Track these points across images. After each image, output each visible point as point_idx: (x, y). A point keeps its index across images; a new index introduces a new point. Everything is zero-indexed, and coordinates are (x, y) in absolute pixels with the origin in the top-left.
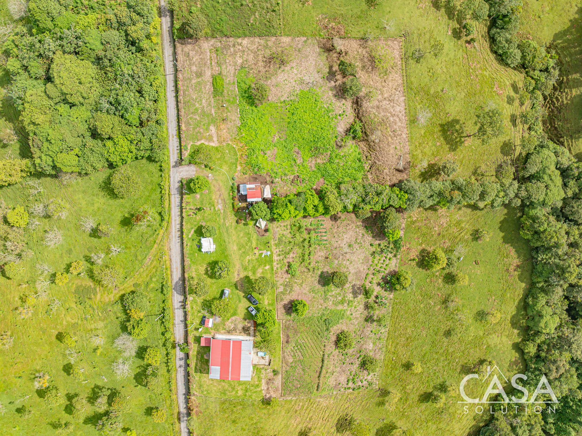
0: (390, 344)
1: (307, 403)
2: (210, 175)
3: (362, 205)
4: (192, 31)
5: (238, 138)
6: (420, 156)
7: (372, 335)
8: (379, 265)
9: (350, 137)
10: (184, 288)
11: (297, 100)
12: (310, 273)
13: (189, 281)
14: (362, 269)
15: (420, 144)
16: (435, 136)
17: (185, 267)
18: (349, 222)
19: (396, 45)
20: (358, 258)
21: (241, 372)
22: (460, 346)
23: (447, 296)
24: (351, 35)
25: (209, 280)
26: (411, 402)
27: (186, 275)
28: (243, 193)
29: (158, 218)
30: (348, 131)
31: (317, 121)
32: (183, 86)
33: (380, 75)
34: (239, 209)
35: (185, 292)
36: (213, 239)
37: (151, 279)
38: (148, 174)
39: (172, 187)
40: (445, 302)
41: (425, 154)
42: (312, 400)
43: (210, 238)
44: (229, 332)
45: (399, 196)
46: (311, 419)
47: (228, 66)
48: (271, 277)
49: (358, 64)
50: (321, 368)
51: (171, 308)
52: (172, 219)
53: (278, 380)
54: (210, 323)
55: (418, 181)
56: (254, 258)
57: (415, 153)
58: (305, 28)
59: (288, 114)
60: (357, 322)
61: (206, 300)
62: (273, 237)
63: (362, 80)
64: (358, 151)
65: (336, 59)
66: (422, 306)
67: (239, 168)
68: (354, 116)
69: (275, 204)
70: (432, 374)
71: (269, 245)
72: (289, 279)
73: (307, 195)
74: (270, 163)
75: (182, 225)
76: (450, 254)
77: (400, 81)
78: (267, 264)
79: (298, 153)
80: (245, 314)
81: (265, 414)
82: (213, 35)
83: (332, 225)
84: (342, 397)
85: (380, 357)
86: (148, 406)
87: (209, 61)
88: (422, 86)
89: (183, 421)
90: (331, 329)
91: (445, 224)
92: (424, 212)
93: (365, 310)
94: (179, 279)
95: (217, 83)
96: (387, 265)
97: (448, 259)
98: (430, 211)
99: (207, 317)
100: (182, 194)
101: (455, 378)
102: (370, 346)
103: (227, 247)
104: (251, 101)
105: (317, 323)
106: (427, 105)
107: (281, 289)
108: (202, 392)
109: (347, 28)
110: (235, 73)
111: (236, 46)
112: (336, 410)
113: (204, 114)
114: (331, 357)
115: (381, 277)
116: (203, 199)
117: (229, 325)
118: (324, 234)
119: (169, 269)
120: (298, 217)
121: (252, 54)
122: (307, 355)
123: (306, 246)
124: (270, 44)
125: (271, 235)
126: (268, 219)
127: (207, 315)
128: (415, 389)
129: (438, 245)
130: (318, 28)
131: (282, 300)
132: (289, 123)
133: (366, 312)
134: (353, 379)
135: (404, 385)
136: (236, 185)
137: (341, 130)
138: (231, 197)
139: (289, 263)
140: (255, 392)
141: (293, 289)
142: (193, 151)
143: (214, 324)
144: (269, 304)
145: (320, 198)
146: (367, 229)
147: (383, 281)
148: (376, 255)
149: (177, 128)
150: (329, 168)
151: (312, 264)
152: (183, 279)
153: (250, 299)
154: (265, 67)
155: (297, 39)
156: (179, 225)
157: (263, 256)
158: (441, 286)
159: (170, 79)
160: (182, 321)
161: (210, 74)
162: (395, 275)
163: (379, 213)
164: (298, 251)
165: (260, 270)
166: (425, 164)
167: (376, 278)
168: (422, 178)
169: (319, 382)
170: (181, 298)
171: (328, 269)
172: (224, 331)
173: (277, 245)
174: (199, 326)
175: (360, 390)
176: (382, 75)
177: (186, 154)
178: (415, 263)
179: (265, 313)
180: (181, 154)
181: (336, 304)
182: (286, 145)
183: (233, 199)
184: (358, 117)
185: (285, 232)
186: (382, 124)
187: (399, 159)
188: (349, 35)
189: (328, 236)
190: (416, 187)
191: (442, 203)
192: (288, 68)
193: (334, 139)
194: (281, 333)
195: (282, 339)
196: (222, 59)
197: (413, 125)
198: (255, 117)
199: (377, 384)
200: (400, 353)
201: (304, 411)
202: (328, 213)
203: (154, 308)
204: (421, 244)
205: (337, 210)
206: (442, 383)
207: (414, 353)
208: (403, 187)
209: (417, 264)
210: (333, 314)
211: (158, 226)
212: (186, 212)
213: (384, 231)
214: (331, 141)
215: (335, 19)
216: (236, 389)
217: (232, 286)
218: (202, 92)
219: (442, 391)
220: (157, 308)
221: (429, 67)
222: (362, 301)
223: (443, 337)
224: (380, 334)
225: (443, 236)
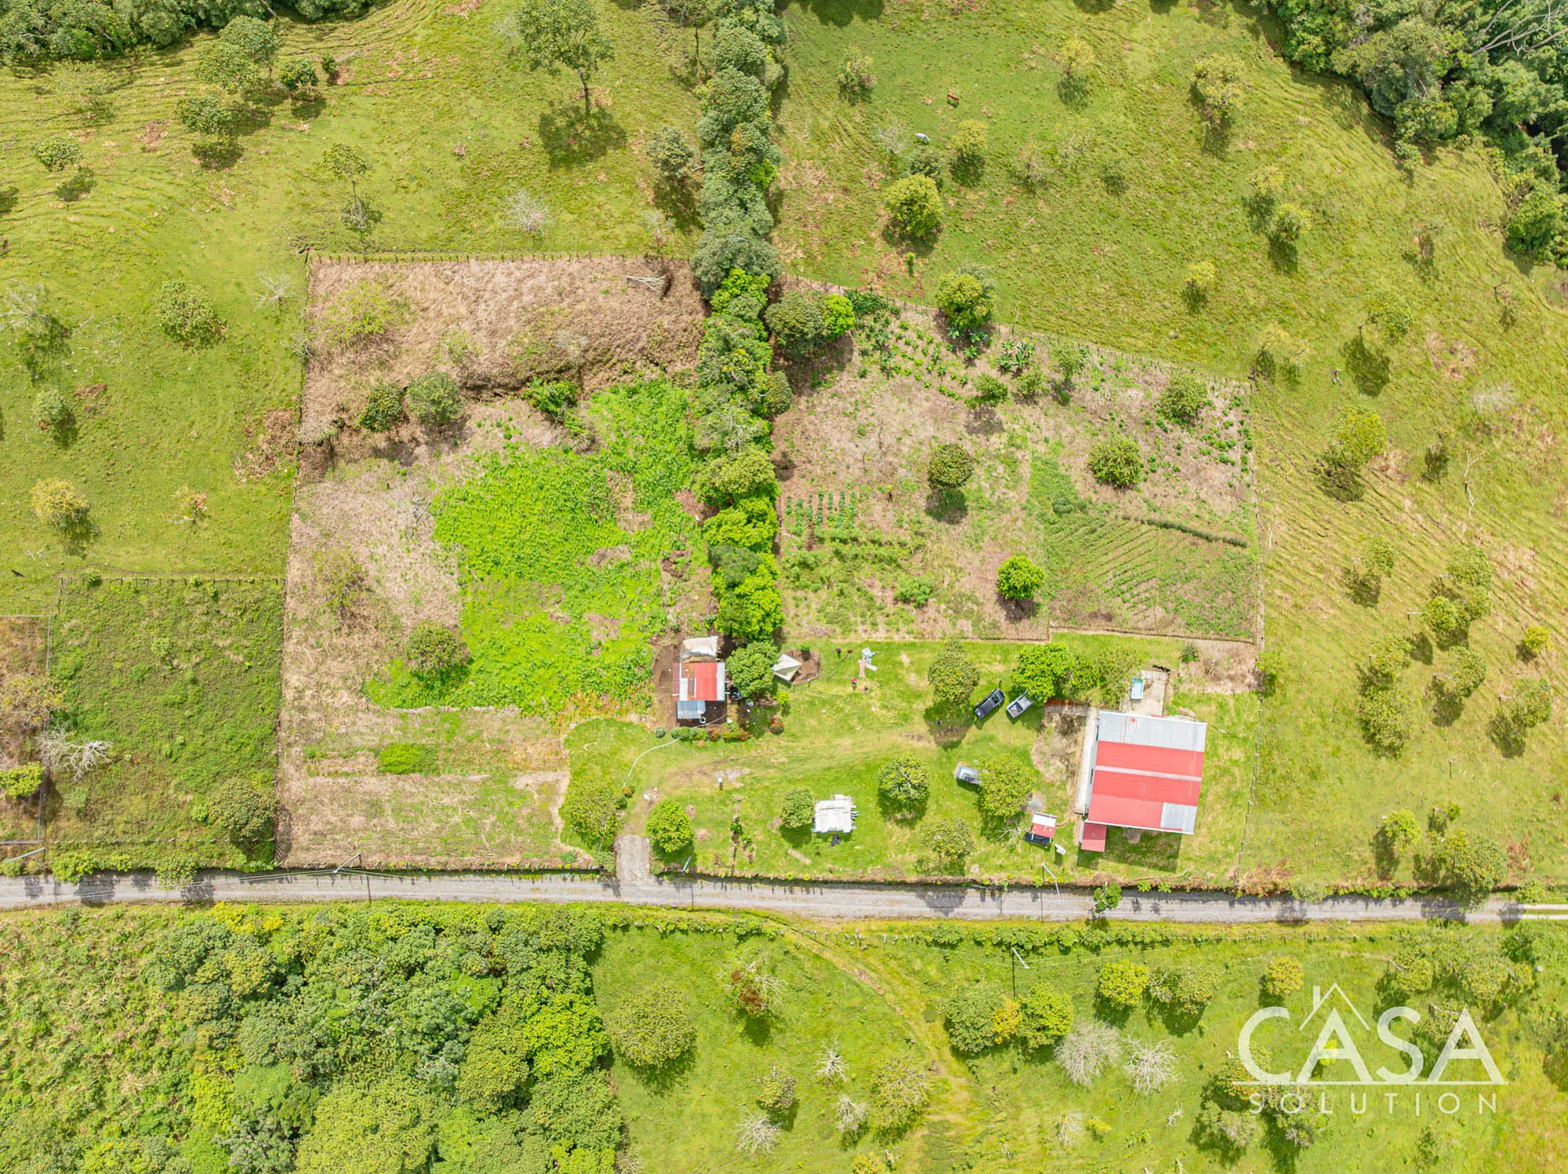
0: (1132, 341)
1: (1277, 576)
2: (646, 797)
3: (754, 393)
4: (255, 819)
5: (551, 715)
6: (633, 228)
7: (1107, 388)
8: (919, 357)
9: (568, 413)
10: (946, 885)
11: (459, 550)
12: (929, 544)
13: (926, 872)
14: (927, 405)
15: (598, 227)
16: (581, 184)
17: (889, 879)
18: (799, 429)
19: (329, 274)
20: (896, 413)
21: (1181, 747)
22: (1150, 154)
23: (1014, 180)
24: (294, 392)
25: (929, 817)
26: (1291, 295)
27: (913, 878)
28: (699, 712)
29: (752, 943)
30: (554, 420)
31: (521, 500)
32: (401, 854)
33: (407, 323)
34: (743, 726)
35: (958, 885)
36: (818, 799)
37: (915, 973)
38: (632, 964)
39: (671, 902)
40: (1028, 185)
41: (626, 214)
42: (1271, 563)
43: (817, 809)
44: (1073, 773)
45: (737, 291)
46: (1320, 569)
47: (355, 728)
48: (933, 651)
49: (373, 378)
50: (1184, 531)
51: (998, 924)
52: (758, 907)
53: (1211, 648)
54: (1043, 822)
55: (698, 237)
56: (877, 692)
57: (624, 242)
58: (268, 516)
59: (496, 576)
60: (1069, 427)
61: (983, 829)
62: (824, 639)
63: (418, 371)
64: (607, 395)
65: (355, 438)
66: (1035, 249)
67: (633, 717)
68: (512, 400)
69: (736, 626)
70: (1220, 235)
71: (844, 650)
72: (939, 602)
73: (719, 538)
74: (625, 632)
75: (777, 881)
76: (900, 165)
77: (428, 268)
78: (897, 659)
79: (603, 556)
80: (1028, 728)
81: (1299, 691)
82: (270, 765)
83: (803, 477)
84: (1266, 480)
85: (1164, 372)
86: (1256, 1001)
87: (341, 780)
88: (443, 211)
89: (1304, 911)
90: (1081, 498)
91: (819, 173)
92: (783, 226)
93: (1036, 403)
94: (922, 897)
95: (399, 763)
96: (920, 337)
97: (914, 170)
98: (783, 212)
99: (1028, 830)
100: (694, 876)
101: (1235, 172)
102: (1135, 395)
103: (843, 762)
104: (453, 674)
105: (1061, 533)
106: (495, 199)
107: (966, 625)
108: (1227, 855)
109: (275, 401)
110: (375, 711)
111: (303, 703)
112: (1300, 500)
113: (480, 803)
114: (1157, 502)
115: (952, 355)
116: (711, 820)
117: (1052, 770)
118: (825, 500)
119: (893, 924)
120: (776, 568)
121: (329, 662)
122: (1148, 566)
123: (856, 549)
124: (303, 613)
125: (819, 644)
126: (775, 648)
127: (1022, 829)
128: (1259, 282)
129: (874, 196)
130: (268, 480)
131: (995, 625)
132: (520, 575)
133: (1044, 402)
134: (1221, 448)
135: (1246, 311)
136: (677, 729)
137: (548, 436)
138: (709, 743)
139: (896, 600)
140: (1238, 714)
141: (969, 593)
142: (579, 839)
143: (1048, 813)
144: (1005, 661)
145: (727, 505)
146: (819, 384)
147: (962, 349)
148: (891, 363)
149: (515, 878)
150: (648, 476)
151: (903, 539)
152: (921, 887)
153: (987, 711)
154: (366, 631)
155: (295, 539)
156: (777, 888)
157: (874, 668)
158: (985, 194)
159: (380, 887)
160: (1035, 898)
161: (374, 780)
162: (947, 316)
163: (777, 348)
164: (865, 573)
165: (912, 679)
166: (656, 216)
167: (952, 369)
168: (692, 227)
169: (1224, 540)
170: (972, 895)
171: (921, 498)
172: (1068, 787)
173: (847, 629)
174: (1052, 853)
175: (1251, 429)
176: (407, 316)
177: (587, 856)
178: (920, 259)
179: (1029, 673)
180: (586, 871)
181: (1016, 483)
182: (579, 587)
183: (714, 739)
184: (515, 389)
185: (814, 606)
186: (540, 324)
187: (637, 285)
188: (294, 398)
189: (832, 490)
190: (716, 244)
191: (763, 178)
192: (372, 569)
193: (571, 455)
194: (1084, 633)
195: (1101, 632)
196: (337, 745)
197: (547, 242)
198: (500, 665)
199: (1239, 383)
200: (1160, 316)
201: (1299, 586)
202: (771, 485)
203: (996, 970)
204: (870, 241)
205: (763, 461)
206: (1248, 209)
207: (1162, 278)
208: (712, 279)
209: (921, 253)
210: (1044, 489)
211: (775, 944)
212: (742, 867)
213: (829, 336)
214: (575, 464)
215: (248, 433)
216: (1228, 763)
217: (949, 758)
218: (423, 802)
219: (1267, 210)
220: (997, 962)
221: (394, 188)
222: (1012, 410)
223: (1123, 197)
224: (1104, 368)
225: (852, 179)
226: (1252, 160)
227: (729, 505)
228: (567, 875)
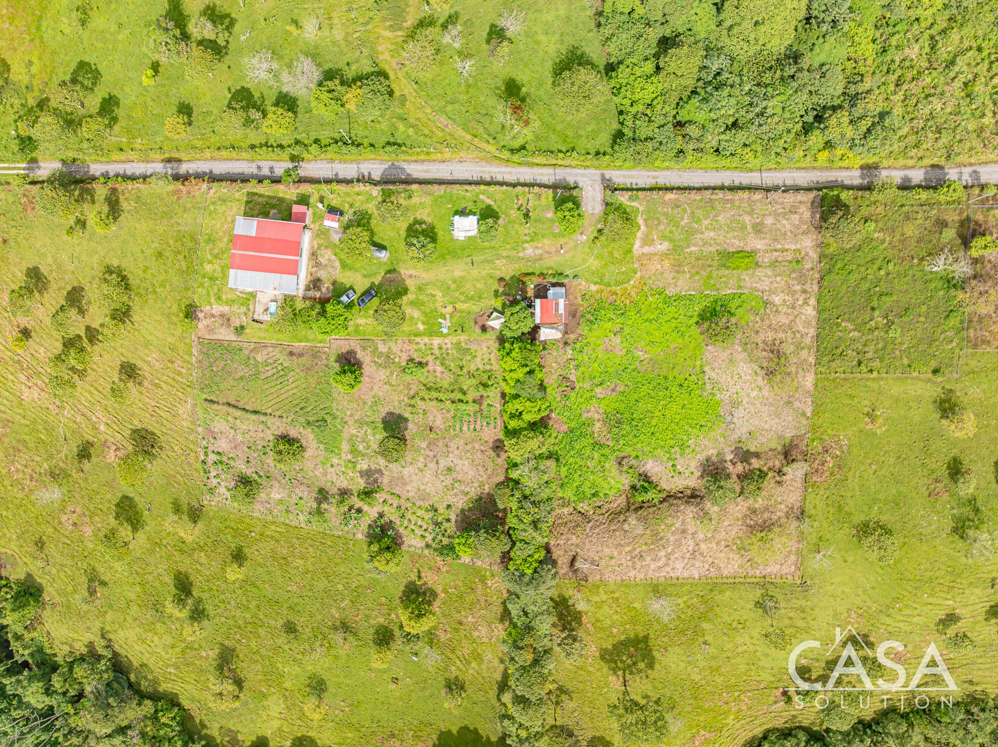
0: (279, 529)
1: (184, 381)
2: (585, 237)
3: (518, 495)
4: (834, 221)
5: (646, 289)
6: (596, 598)
7: (294, 499)
8: (413, 518)
9: (636, 481)
10: (393, 182)
11: (705, 394)
12: (406, 399)
13: (405, 191)
14: (408, 487)
15: (617, 599)
16: (628, 626)
17: (429, 186)
18: (489, 471)
19: (789, 568)
20: (427, 482)
21: (244, 272)
22: (268, 647)
23: (354, 630)
24: (810, 493)
25: (405, 225)
26: (177, 559)
27: (415, 187)
28: (551, 292)
29: (516, 144)
30: (646, 477)
31: (666, 426)
32: (741, 199)
33: (739, 538)
34: (524, 283)
35: (386, 183)
36: (475, 237)
37: (412, 126)
38: (593, 131)
39: (568, 170)
40: (345, 627)
41: (599, 607)
42: (189, 389)
43: (476, 230)
44: (313, 254)
45: (529, 559)
46: (158, 386)
47: (771, 280)
48: (403, 332)
49: (760, 503)
50: (244, 409)
51: (360, 158)
52: (513, 167)
53: (227, 335)
54: (331, 223)
55: (554, 593)
56: (438, 305)
57: (601, 590)
58: (826, 414)
59: (682, 377)
60: (318, 474)
61: (370, 218)
62: (473, 338)
63: (731, 507)
64: (613, 492)
65: (771, 464)
66: (340, 587)
67: (594, 288)
68: (671, 489)
69: (529, 346)
70: (223, 596)
71: (459, 332)
72: (399, 363)
73: (539, 402)
74: (598, 342)
75: (501, 184)
76: (426, 639)
77: (725, 573)
78: (425, 326)
79: (613, 390)
80: (342, 283)
81: (170, 308)
82: (825, 256)
83: (486, 441)
84: (192, 442)
85: (258, 510)
86: (194, 108)
87: (779, 246)
88: (716, 608)
89: (165, 167)
90: (309, 430)
91: (477, 633)
92: (500, 600)
93: (339, 490)
94: (408, 175)
95: (742, 258)
96: (413, 531)
97: (417, 636)
98: (500, 609)
99: (342, 218)
100: (554, 187)
101: (214, 636)
102: (276, 495)
103: (460, 260)
104: (708, 315)
105: (322, 407)
106: (683, 616)
107: (382, 348)
108: (213, 203)
109: (822, 488)
110: (758, 291)
111: (804, 296)
112: (171, 429)
113: (690, 232)
114: (261, 427)
115: (393, 519)
116: (544, 223)
117: (326, 256)
118: (472, 427)
119: (426, 157)
120: (503, 384)
121: (787, 322)
122: (266, 386)
123: (452, 396)
124: (804, 353)
125: (475, 336)
126: (503, 332)
127: (345, 219)
128: (198, 567)
129: (443, 620)
130: (826, 437)
131: (364, 348)
132: (666, 378)
133: (334, 490)
134: (221, 462)
135: (206, 548)
136: (565, 281)
137: (648, 466)
138: (545, 272)
139: (427, 364)
140: (208, 293)
141: (380, 369)
142: (628, 210)
143: (329, 229)
144: (357, 326)
145: (534, 424)
146: (476, 501)
147: (386, 523)
148: (431, 514)
149: (668, 185)
150: (585, 442)
151: (423, 403)
152: (409, 181)
153: (368, 294)
154: (764, 342)
155: (809, 400)
156: (501, 180)
157: (440, 320)
158: (372, 622)
159: (754, 178)
160: (337, 175)
161: (759, 247)
162: (396, 544)
163: (503, 523)
164: (446, 381)
165: (416, 314)
166: (581, 606)
167: (392, 510)
168: (558, 599)
169: (219, 403)
170: (377, 175)
171: (411, 430)
172: (316, 245)
173: (457, 345)
174: (326, 203)
175: (202, 473)
176: (738, 541)
177: (623, 199)
178: (413, 580)
179: (342, 317)
180: (623, 189)
181: (351, 440)
182: (629, 370)
183: (542, 275)
184: (670, 496)
185: (479, 359)
186: (654, 537)
187: (593, 562)
188: (810, 490)
189: (468, 433)
190: (542, 589)
191: (513, 631)
192: (760, 381)
193: (634, 454)
194: (307, 343)
195: (297, 344)
196: (782, 269)
197: (650, 589)
198: (679, 321)
199: (210, 503)
200: (261, 545)
201: (171, 375)
202: (507, 436)
203: (361, 128)
204: (445, 591)
205: (512, 451)
206: (206, 613)
207: (260, 570)
208: (545, 566)
209: (412, 583)
210: (333, 435)
211: (502, 144)
212: (524, 192)
213: (471, 530)
214: (631, 449)
215: (839, 467)
216: (214, 261)
217: (392, 263)
218: (727, 232)
219: (193, 612)
220: (360, 134)
221: (747, 623)
222: (354, 484)
223: (285, 620)
224: (295, 512)
225: (456, 630)
226: (204, 645)
228: (635, 187)
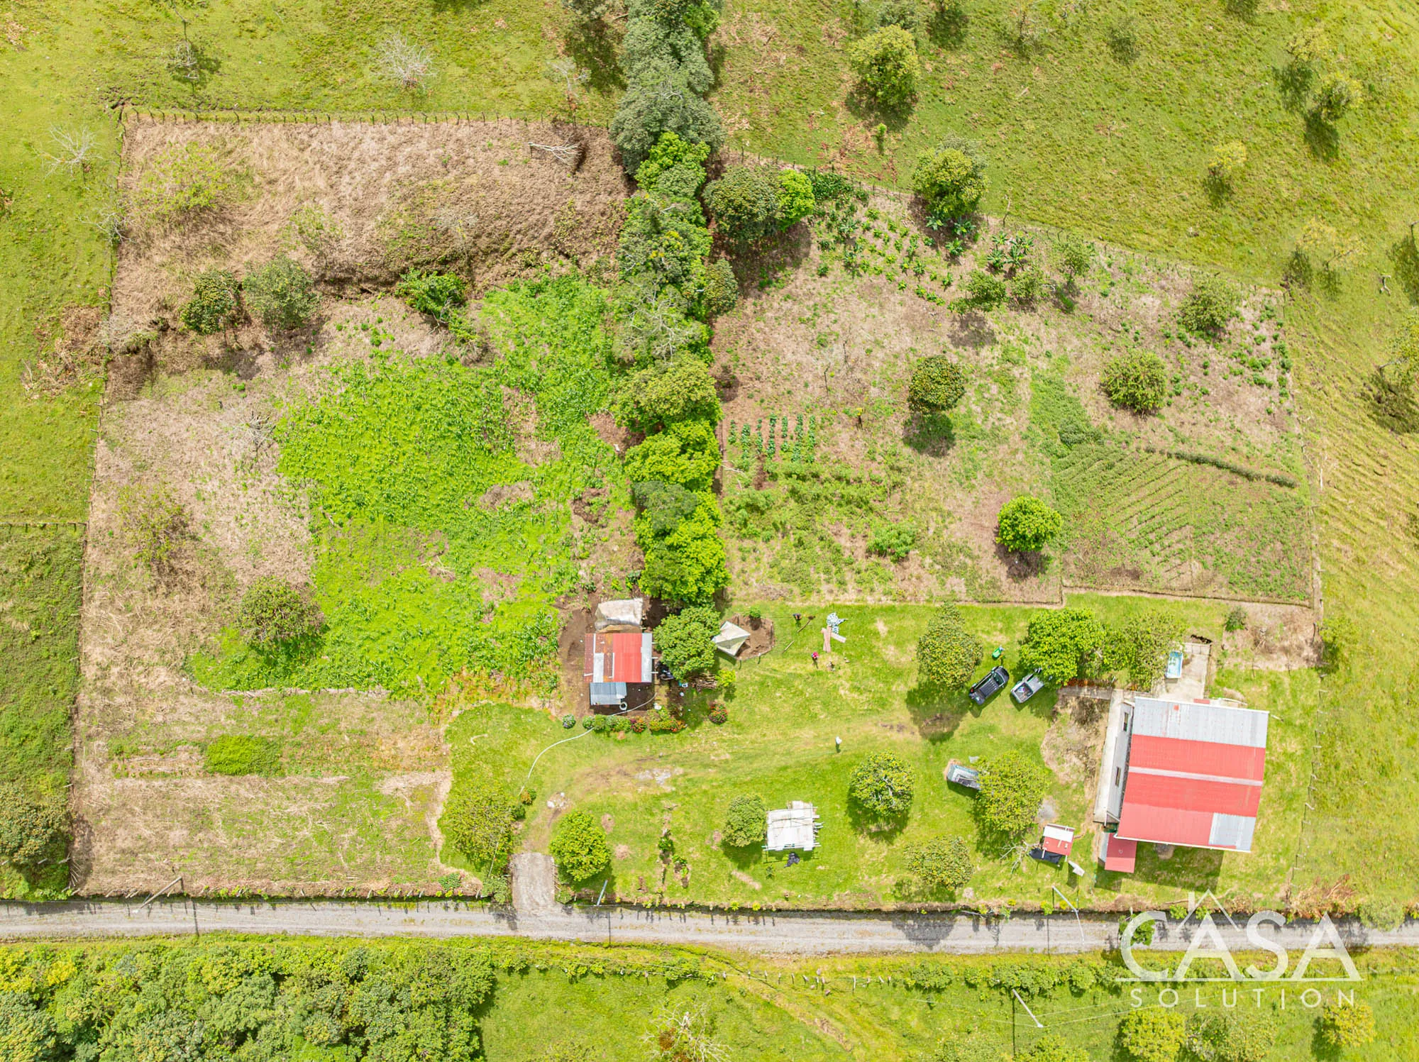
0: (1144, 238)
1: (1331, 522)
2: (551, 804)
3: (690, 287)
4: (32, 840)
5: (429, 699)
6: (540, 86)
7: (1117, 293)
8: (891, 252)
9: (454, 313)
10: (932, 912)
11: (311, 486)
12: (908, 481)
13: (907, 898)
14: (902, 310)
15: (495, 84)
16: (474, 32)
17: (860, 907)
18: (743, 342)
19: (147, 136)
20: (865, 320)
21: (1236, 742)
22: (1164, 15)
23: (1003, 42)
24: (102, 284)
25: (912, 829)
26: (1332, 187)
27: (890, 905)
28: (619, 696)
29: (686, 987)
30: (434, 320)
31: (391, 423)
32: (235, 877)
33: (249, 198)
34: (675, 713)
35: (946, 912)
36: (773, 807)
37: (892, 1023)
38: (533, 1015)
39: (582, 936)
40: (1020, 48)
41: (530, 68)
42: (1324, 507)
43: (769, 822)
44: (1093, 772)
45: (668, 161)
46: (1381, 514)
47: (176, 716)
48: (917, 617)
49: (205, 265)
50: (1220, 467)
51: (994, 961)
52: (693, 942)
53: (1260, 613)
54: (1058, 835)
55: (618, 98)
56: (846, 670)
57: (527, 102)
58: (66, 442)
59: (358, 522)
60: (1075, 341)
61: (979, 844)
62: (778, 602)
63: (262, 260)
64: (500, 296)
65: (180, 344)
66: (1030, 126)
67: (534, 702)
68: (383, 297)
69: (668, 587)
70: (1248, 114)
71: (804, 616)
72: (924, 555)
73: (645, 472)
74: (525, 592)
75: (718, 910)
76: (866, 22)
77: (277, 131)
78: (871, 627)
79: (498, 496)
80: (1037, 715)
81: (1366, 667)
82: (62, 764)
83: (750, 397)
84: (1309, 407)
85: (1184, 276)
86: (1308, 1052)
87: (157, 783)
88: (299, 62)
89: (1365, 938)
90: (1094, 426)
91: (768, 28)
92: (725, 89)
93: (1033, 309)
94: (900, 927)
95: (233, 761)
96: (892, 228)
97: (884, 22)
98: (724, 72)
99: (1036, 845)
100: (610, 904)
101: (1264, 38)
102: (1150, 304)
103: (803, 759)
104: (303, 646)
105: (1072, 469)
106: (365, 48)
107: (957, 585)
108: (1278, 871)
109: (77, 295)
110: (202, 694)
111: (108, 683)
112: (1349, 430)
113: (337, 813)
114: (1185, 432)
115: (931, 252)
116: (634, 833)
117: (1067, 769)
118: (779, 426)
119: (865, 961)
120: (718, 511)
121: (141, 630)
122: (1180, 511)
123: (817, 489)
124: (108, 567)
125: (772, 608)
126: (716, 614)
127: (1030, 843)
128: (1293, 171)
129: (836, 57)
130: (67, 397)
131: (994, 584)
132: (391, 519)
133: (1042, 308)
134: (1254, 367)
135: (1277, 206)
136: (590, 717)
137: (428, 342)
138: (631, 735)
139: (869, 552)
140: (1294, 696)
141: (960, 543)
142: (464, 859)
143: (1062, 823)
144: (1007, 630)
145: (655, 431)
146: (769, 283)
147: (943, 244)
148: (858, 259)
149: (383, 906)
150: (557, 394)
151: (876, 475)
152: (900, 915)
153: (981, 695)
154: (189, 591)
155: (100, 472)
156: (717, 917)
157: (842, 639)
158: (970, 57)
159: (210, 918)
160: (1040, 926)
161: (199, 783)
162: (925, 203)
163: (718, 237)
164: (829, 518)
165: (890, 652)
166: (566, 65)
167: (930, 267)
168: (613, 87)
169: (1268, 479)
170: (963, 924)
171: (896, 423)
172: (1086, 790)
173: (808, 588)
174: (1065, 871)
175: (1288, 347)
176: (249, 190)
177: (474, 880)
178: (892, 134)
179: (1046, 648)
180: (473, 898)
181: (1013, 406)
182: (466, 534)
183: (638, 730)
184: (387, 283)
185: (765, 560)
186: (418, 201)
187: (543, 154)
188: (102, 291)
189: (786, 413)
190: (642, 103)
191: (703, 24)
192: (199, 512)
193: (457, 367)
194: (1105, 594)
195: (1126, 594)
196: (152, 738)
197: (430, 101)
198: (362, 634)
199: (1268, 291)
200: (1177, 209)
201: (1358, 536)
202: (710, 405)
203: (992, 1018)
204: (831, 111)
205: (703, 376)
206: (1280, 82)
207: (1179, 163)
208: (637, 147)
209: (893, 128)
210: (1048, 414)
211: (715, 990)
212: (673, 894)
213: (782, 223)
214: (463, 379)
215: (41, 336)
216: (1282, 758)
217: (938, 754)
218: (263, 812)
219: (1303, 85)
220: (993, 1008)
221: (236, 31)
222: (1006, 320)
223: (1133, 67)
224: (1113, 269)
225: (808, 37)
226: (1285, 24)
227: (657, 431)
228: (450, 903)
